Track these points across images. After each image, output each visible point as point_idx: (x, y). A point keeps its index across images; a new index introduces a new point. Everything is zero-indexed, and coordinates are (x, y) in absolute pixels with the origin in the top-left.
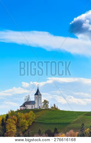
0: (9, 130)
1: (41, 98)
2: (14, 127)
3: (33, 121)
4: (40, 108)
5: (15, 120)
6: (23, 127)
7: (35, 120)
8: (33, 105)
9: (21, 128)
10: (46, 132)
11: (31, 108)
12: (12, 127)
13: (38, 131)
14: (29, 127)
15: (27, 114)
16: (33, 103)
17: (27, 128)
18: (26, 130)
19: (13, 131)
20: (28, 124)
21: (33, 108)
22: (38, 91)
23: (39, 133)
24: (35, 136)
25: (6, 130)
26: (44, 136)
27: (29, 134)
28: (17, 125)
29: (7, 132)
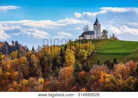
0: (68, 61)
1: (99, 28)
4: (99, 38)
5: (73, 50)
6: (82, 57)
7: (94, 50)
8: (92, 35)
9: (80, 58)
10: (105, 62)
11: (90, 38)
12: (71, 57)
13: (97, 61)
14: (88, 57)
16: (92, 33)
17: (86, 58)
18: (85, 61)
19: (72, 61)
20: (87, 54)
21: (92, 38)
22: (97, 21)
23: (98, 63)
24: (94, 66)
25: (64, 60)
26: (103, 66)
27: (87, 64)
28: (76, 55)
29: (65, 62)
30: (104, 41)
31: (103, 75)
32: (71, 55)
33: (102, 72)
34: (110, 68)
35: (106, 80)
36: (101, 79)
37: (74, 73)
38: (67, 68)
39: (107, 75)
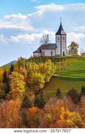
0: (14, 90)
2: (22, 85)
3: (53, 74)
4: (64, 55)
6: (36, 84)
7: (55, 74)
8: (53, 51)
9: (33, 86)
10: (68, 93)
11: (51, 55)
12: (18, 85)
13: (56, 91)
14: (46, 84)
15: (42, 65)
16: (53, 47)
17: (42, 86)
18: (40, 90)
19: (20, 91)
20: (45, 80)
21: (53, 55)
22: (61, 28)
23: (58, 94)
24: (52, 99)
25: (9, 89)
26: (66, 100)
27: (42, 96)
28: (27, 82)
29: (10, 92)
30: (72, 59)
31: (63, 113)
32: (18, 81)
33: (63, 109)
34: (75, 103)
35: (68, 121)
36: (61, 120)
37: (21, 110)
38: (11, 101)
39: (70, 114)
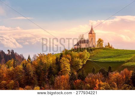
0: (63, 69)
1: (94, 36)
2: (68, 66)
4: (94, 47)
5: (69, 59)
6: (77, 66)
7: (89, 59)
9: (75, 67)
10: (100, 71)
12: (66, 66)
13: (92, 70)
14: (83, 65)
15: (81, 53)
19: (68, 70)
20: (82, 62)
22: (92, 30)
24: (89, 74)
25: (60, 69)
26: (99, 75)
27: (83, 73)
28: (71, 64)
29: (61, 71)
30: (99, 50)
31: (98, 83)
32: (66, 64)
33: (97, 80)
34: (105, 76)
36: (96, 87)
37: (70, 82)
38: (63, 76)
39: (102, 84)
